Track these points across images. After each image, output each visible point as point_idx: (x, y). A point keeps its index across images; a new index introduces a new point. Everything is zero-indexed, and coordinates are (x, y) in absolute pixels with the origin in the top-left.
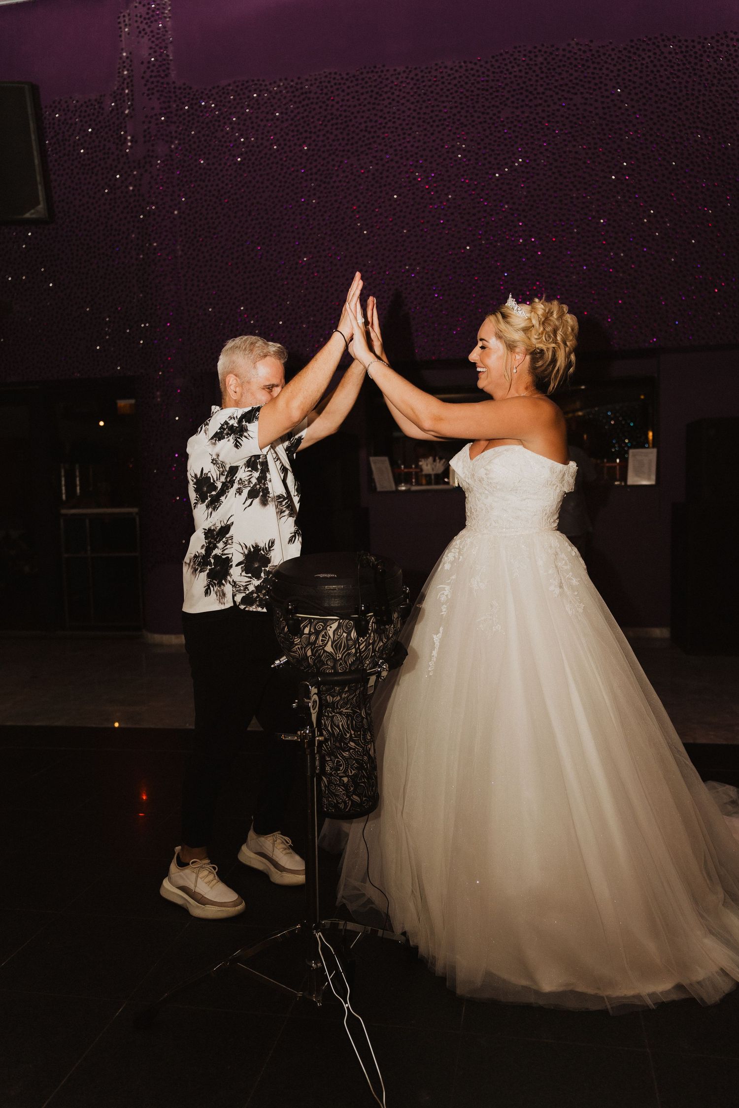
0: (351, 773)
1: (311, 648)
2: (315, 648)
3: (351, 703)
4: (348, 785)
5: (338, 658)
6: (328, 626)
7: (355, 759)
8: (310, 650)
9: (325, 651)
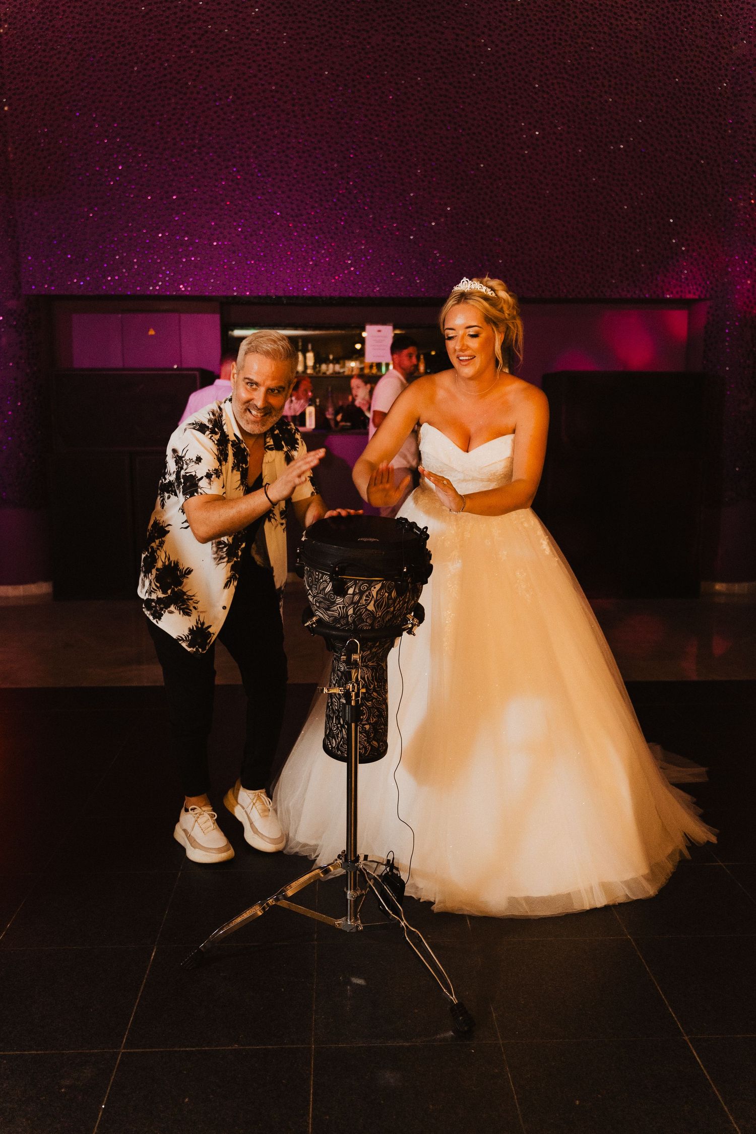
0: (373, 721)
1: (354, 607)
2: (357, 607)
3: (378, 657)
4: (369, 731)
5: (378, 616)
6: (373, 586)
7: (376, 708)
8: (352, 609)
9: (367, 610)
